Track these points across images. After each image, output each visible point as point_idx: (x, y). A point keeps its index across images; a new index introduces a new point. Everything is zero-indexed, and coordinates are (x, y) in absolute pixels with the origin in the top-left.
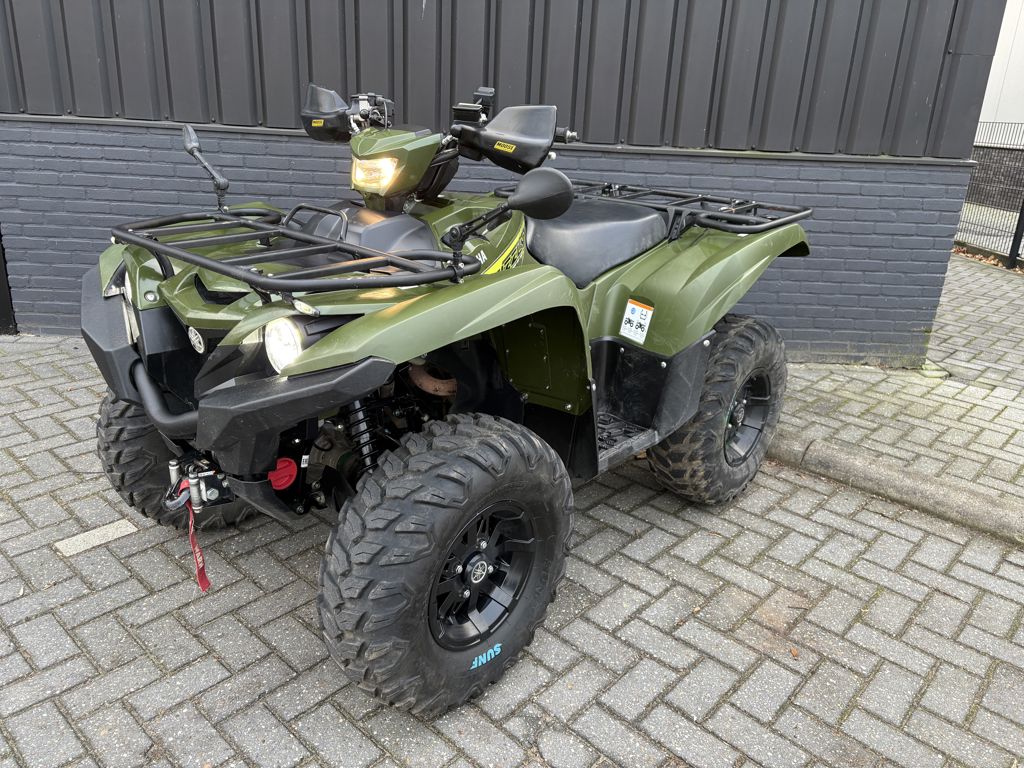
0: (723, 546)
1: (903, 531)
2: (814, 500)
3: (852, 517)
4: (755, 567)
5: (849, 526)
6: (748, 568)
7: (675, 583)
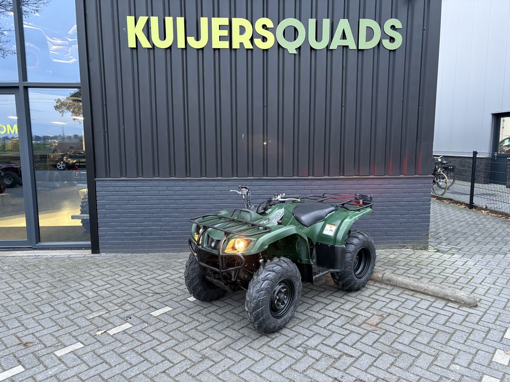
0: (356, 305)
1: (414, 299)
2: (386, 291)
3: (398, 296)
4: (367, 310)
5: (397, 298)
6: (364, 310)
7: (342, 315)
